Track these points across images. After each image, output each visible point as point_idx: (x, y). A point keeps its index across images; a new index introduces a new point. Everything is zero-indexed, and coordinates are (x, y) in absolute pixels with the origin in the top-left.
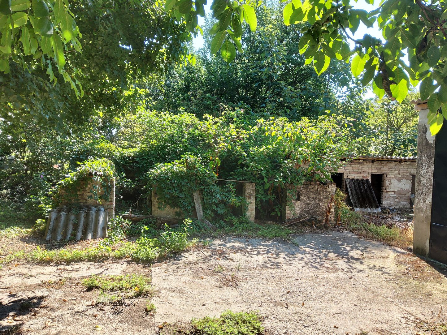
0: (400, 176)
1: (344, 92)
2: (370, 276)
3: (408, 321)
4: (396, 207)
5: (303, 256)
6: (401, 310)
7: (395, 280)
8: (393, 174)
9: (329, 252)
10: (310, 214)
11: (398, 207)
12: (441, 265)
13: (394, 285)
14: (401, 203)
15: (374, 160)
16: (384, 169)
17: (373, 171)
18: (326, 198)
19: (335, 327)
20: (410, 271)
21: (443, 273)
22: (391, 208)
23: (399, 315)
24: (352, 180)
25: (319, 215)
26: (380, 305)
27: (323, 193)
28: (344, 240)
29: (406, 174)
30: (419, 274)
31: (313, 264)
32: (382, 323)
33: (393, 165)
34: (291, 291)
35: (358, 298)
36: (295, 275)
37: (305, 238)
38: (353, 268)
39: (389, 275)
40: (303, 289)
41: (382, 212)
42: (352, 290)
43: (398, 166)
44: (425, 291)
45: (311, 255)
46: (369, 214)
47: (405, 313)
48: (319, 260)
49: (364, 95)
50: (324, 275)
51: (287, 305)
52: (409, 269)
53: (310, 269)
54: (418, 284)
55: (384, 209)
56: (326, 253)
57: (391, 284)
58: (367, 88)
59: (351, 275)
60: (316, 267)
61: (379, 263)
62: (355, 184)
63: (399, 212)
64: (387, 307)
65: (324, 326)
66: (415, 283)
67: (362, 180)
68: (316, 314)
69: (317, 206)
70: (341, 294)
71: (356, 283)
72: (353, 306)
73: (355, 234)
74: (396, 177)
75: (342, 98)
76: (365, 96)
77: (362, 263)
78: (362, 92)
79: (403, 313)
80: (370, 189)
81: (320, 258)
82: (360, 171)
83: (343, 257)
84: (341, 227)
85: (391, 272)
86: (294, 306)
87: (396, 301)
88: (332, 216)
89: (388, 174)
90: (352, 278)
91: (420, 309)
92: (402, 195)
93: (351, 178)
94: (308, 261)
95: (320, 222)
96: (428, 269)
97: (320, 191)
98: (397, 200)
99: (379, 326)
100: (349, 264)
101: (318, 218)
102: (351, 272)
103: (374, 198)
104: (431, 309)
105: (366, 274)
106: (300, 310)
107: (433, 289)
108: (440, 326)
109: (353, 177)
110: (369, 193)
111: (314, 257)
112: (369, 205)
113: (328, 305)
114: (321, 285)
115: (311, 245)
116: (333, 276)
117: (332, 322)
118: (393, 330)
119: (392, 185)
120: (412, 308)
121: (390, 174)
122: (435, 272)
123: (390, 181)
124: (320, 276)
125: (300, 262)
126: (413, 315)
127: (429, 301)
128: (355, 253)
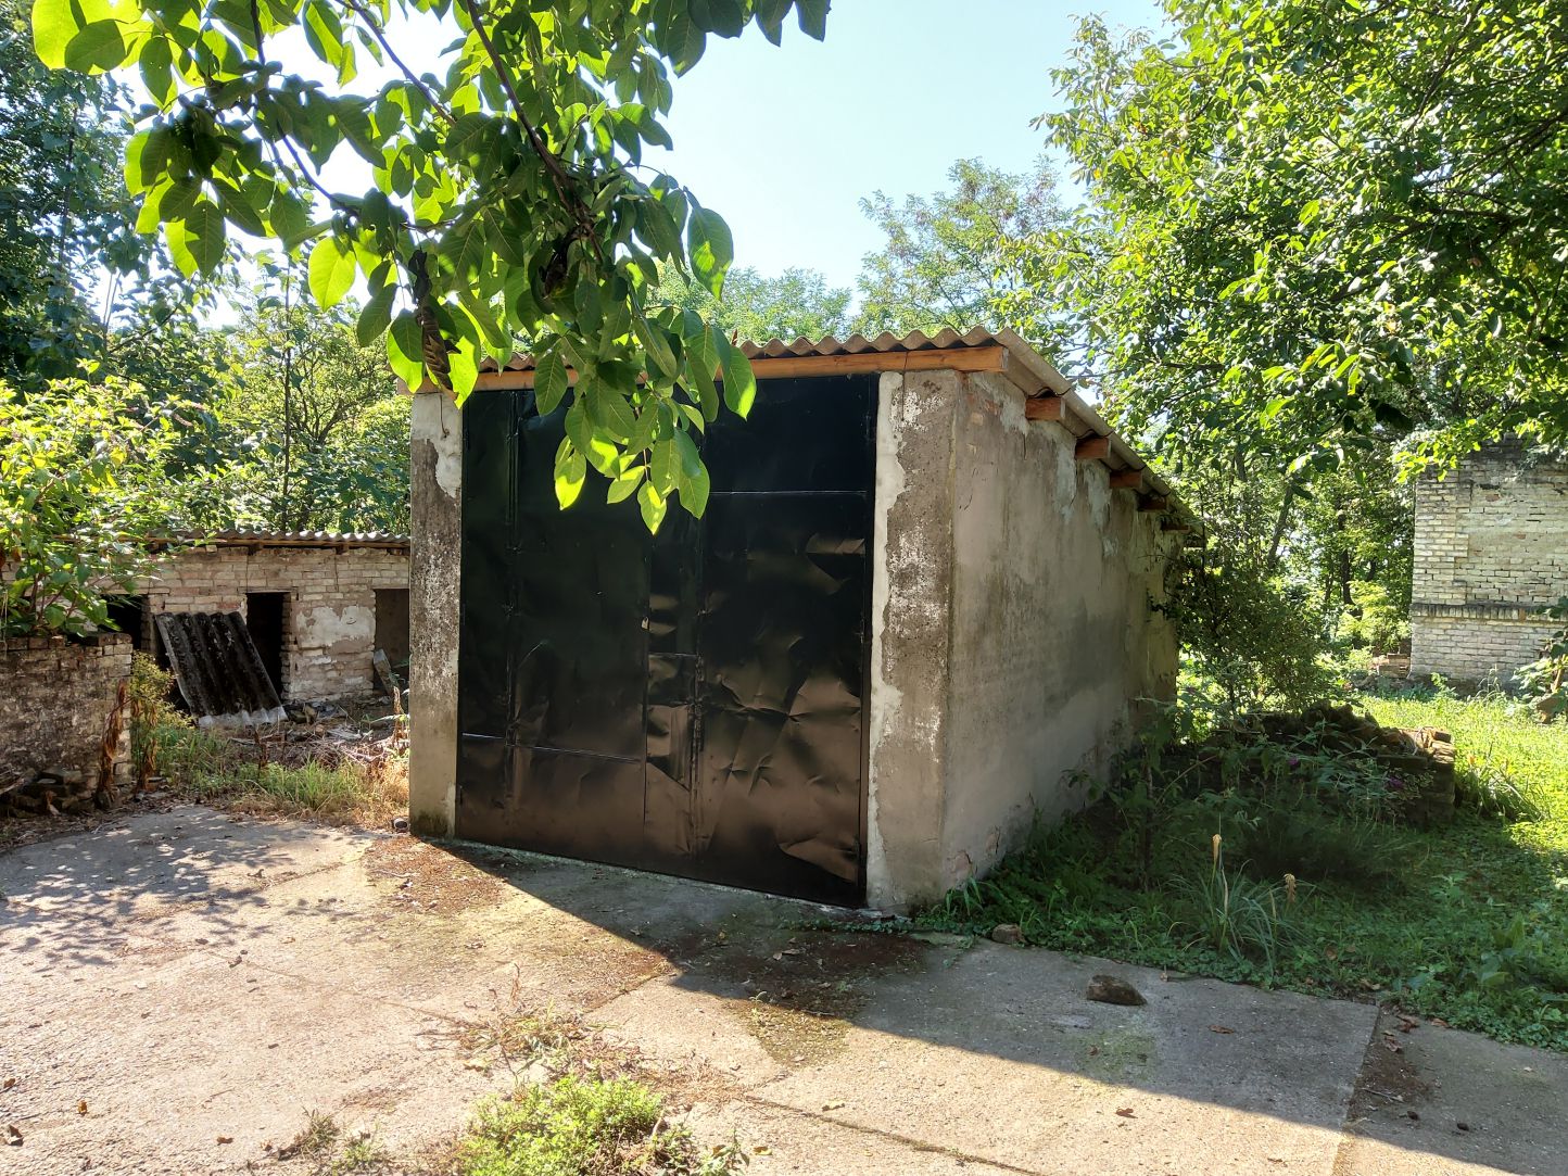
0: (339, 596)
1: (125, 292)
2: (298, 940)
3: (436, 1041)
4: (331, 698)
5: (33, 932)
6: (412, 1013)
7: (377, 928)
8: (319, 589)
9: (135, 894)
10: (32, 763)
11: (336, 697)
12: (490, 853)
13: (375, 945)
14: (348, 681)
15: (252, 546)
16: (290, 574)
17: (252, 583)
18: (94, 695)
19: (222, 1141)
20: (412, 890)
21: (499, 875)
22: (317, 701)
23: (407, 1032)
24: (182, 617)
25: (68, 762)
26: (347, 1021)
27: (82, 676)
28: (181, 837)
29: (356, 588)
30: (439, 892)
31: (83, 952)
32: (365, 1072)
33: (316, 560)
34: (19, 1075)
35: (277, 1021)
36: (22, 1014)
37: (24, 862)
38: (232, 928)
39: (355, 919)
40: (66, 1054)
41: (292, 718)
42: (249, 1001)
43: (332, 563)
44: (463, 938)
45: (63, 923)
46: (249, 733)
47: (425, 1020)
48: (101, 932)
49: (205, 313)
50: (138, 978)
51: (14, 1132)
52: (409, 885)
53: (73, 972)
54: (441, 922)
55: (295, 709)
56: (125, 898)
57: (365, 945)
58: (214, 292)
59: (235, 951)
60: (98, 961)
61: (315, 890)
62: (194, 633)
63: (344, 712)
64: (370, 1020)
65: (182, 1153)
66: (434, 921)
67: (217, 616)
68: (142, 1122)
69: (61, 728)
70: (216, 1025)
71: (256, 973)
72: (265, 1052)
73: (218, 809)
74: (327, 601)
75: (122, 313)
76: (210, 316)
77: (260, 903)
78: (199, 301)
79: (419, 1020)
80: (246, 647)
81: (107, 923)
82: (207, 584)
83: (194, 899)
84: (157, 795)
85: (358, 908)
86: (49, 1126)
87: (392, 993)
88: (122, 760)
89: (301, 590)
90: (239, 961)
91: (460, 993)
92: (347, 658)
93: (174, 609)
94: (58, 945)
95: (77, 787)
96: (460, 872)
97: (70, 671)
98: (334, 674)
99: (360, 1085)
100: (217, 915)
101: (66, 774)
102: (231, 943)
103: (260, 675)
104: (487, 985)
105: (285, 935)
106: (75, 1131)
107: (482, 927)
108: (520, 1024)
109: (184, 609)
110: (241, 659)
111: (81, 925)
112: (245, 700)
113: (179, 1078)
114: (135, 1019)
115: (56, 884)
116: (169, 975)
117: (205, 1129)
118: (402, 1079)
119: (317, 627)
120: (438, 997)
121: (309, 590)
122: (481, 875)
123: (308, 612)
124: (123, 989)
125: (28, 957)
126: (446, 1018)
127: (480, 963)
128: (231, 875)
